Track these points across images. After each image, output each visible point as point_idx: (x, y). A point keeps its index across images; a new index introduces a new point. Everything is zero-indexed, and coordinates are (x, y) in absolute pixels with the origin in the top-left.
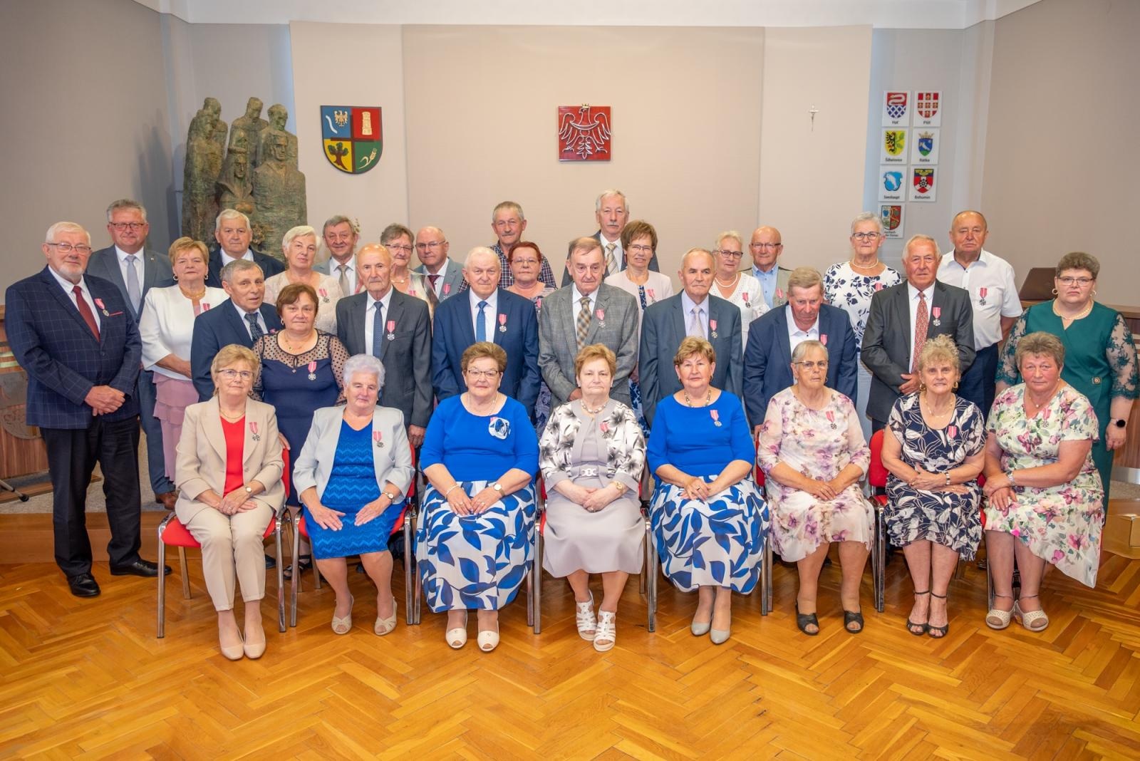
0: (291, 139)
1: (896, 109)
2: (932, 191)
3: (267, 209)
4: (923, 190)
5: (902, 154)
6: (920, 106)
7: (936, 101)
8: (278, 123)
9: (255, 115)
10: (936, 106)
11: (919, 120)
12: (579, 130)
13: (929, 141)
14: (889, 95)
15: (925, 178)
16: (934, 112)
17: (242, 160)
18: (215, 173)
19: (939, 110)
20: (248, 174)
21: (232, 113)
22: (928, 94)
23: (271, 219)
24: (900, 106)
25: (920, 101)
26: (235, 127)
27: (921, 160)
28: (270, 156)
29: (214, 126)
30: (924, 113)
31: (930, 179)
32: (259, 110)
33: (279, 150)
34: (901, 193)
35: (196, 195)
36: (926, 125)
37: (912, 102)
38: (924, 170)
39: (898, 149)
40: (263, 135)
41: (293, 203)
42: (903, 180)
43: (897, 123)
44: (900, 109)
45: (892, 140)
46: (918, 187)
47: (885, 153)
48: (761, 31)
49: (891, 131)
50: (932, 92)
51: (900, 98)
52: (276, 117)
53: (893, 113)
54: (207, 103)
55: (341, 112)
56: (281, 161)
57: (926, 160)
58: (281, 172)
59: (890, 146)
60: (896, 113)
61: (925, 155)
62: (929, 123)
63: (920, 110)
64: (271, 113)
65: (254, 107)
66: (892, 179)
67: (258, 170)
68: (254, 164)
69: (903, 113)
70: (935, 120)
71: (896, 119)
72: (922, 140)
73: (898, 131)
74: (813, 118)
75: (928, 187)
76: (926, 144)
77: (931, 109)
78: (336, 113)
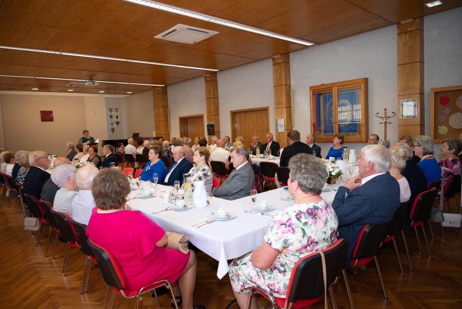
2: (119, 125)
4: (118, 125)
5: (113, 119)
6: (115, 110)
10: (118, 110)
11: (115, 113)
14: (109, 109)
19: (119, 111)
22: (116, 109)
31: (119, 123)
34: (114, 126)
37: (114, 110)
38: (117, 122)
42: (114, 124)
43: (111, 113)
44: (111, 111)
45: (111, 116)
47: (110, 119)
48: (83, 97)
50: (117, 108)
51: (111, 109)
57: (117, 120)
66: (112, 123)
70: (118, 113)
74: (95, 112)
76: (117, 117)
77: (117, 111)
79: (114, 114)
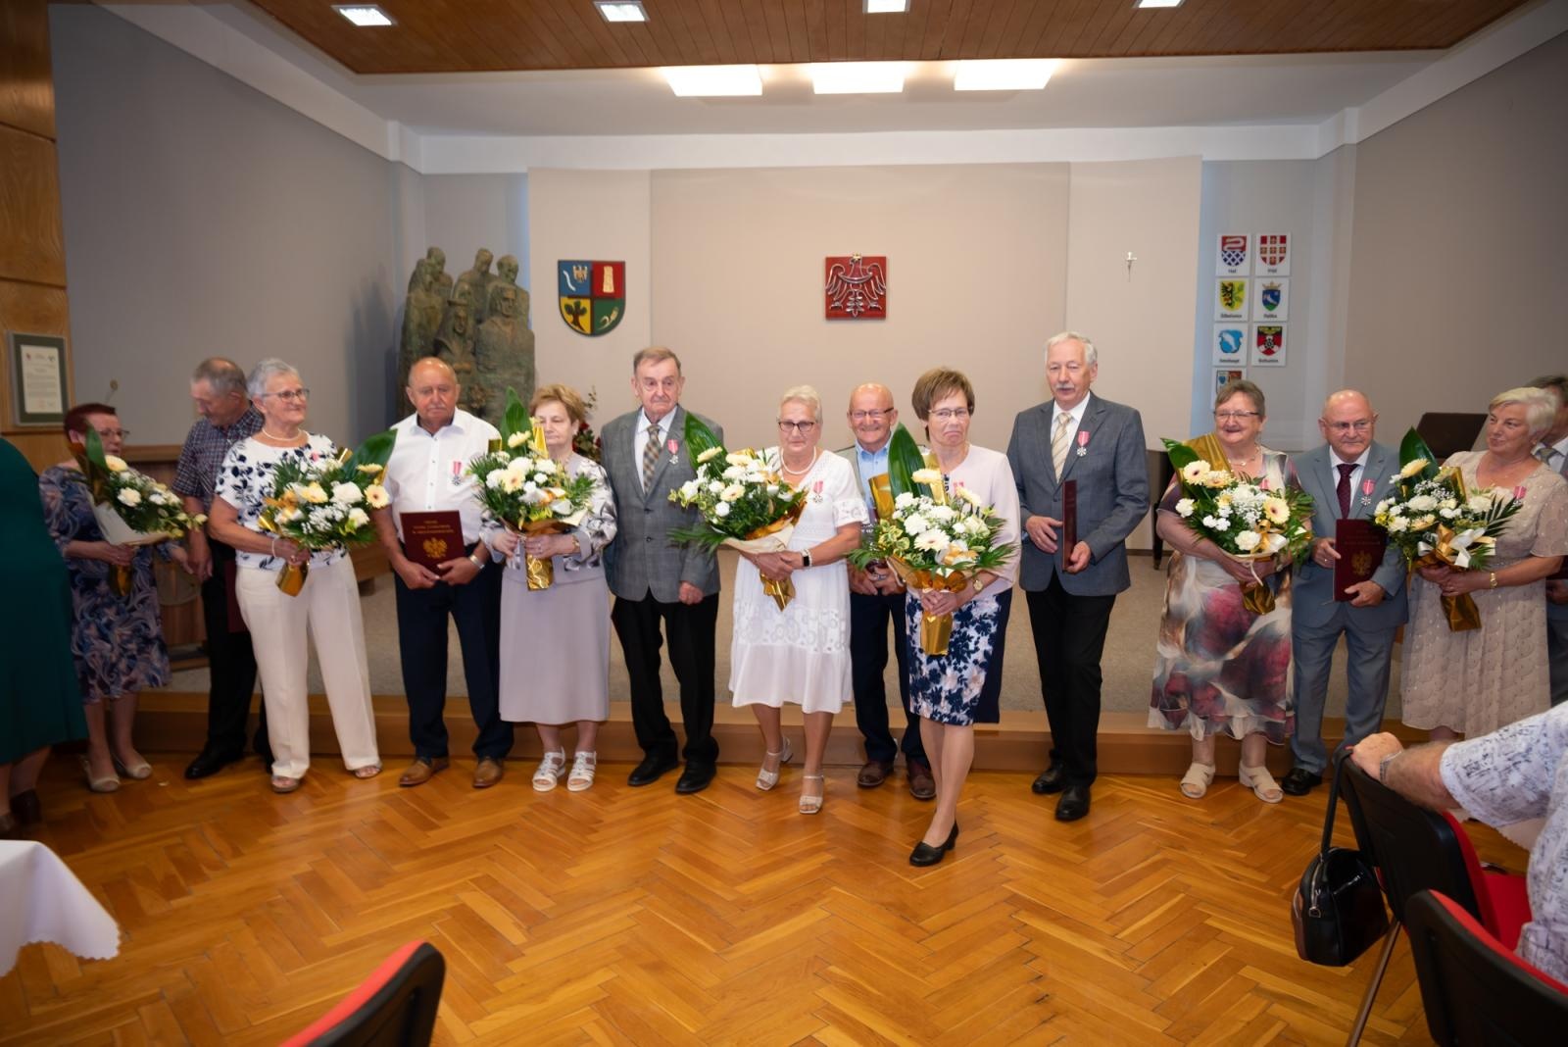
0: (522, 296)
1: (1233, 255)
2: (1280, 353)
3: (490, 370)
4: (1269, 352)
5: (1241, 309)
6: (1263, 251)
7: (1283, 245)
8: (507, 276)
9: (484, 268)
10: (1283, 250)
11: (1262, 268)
12: (848, 284)
13: (1276, 294)
14: (1224, 239)
15: (1271, 338)
16: (1281, 259)
17: (462, 313)
18: (434, 329)
19: (1288, 256)
20: (470, 332)
21: (459, 266)
22: (1274, 238)
23: (493, 382)
24: (1238, 251)
25: (1264, 246)
26: (460, 280)
27: (1266, 316)
28: (496, 311)
29: (437, 279)
30: (1268, 260)
31: (1278, 336)
32: (488, 263)
33: (505, 304)
34: (1241, 355)
35: (411, 352)
36: (1271, 274)
37: (1253, 247)
38: (1270, 328)
39: (1236, 303)
40: (490, 288)
41: (519, 365)
42: (1244, 341)
43: (1234, 271)
44: (1238, 255)
45: (1229, 293)
46: (1263, 348)
48: (1065, 167)
49: (1227, 281)
50: (1278, 234)
51: (1238, 242)
52: (506, 269)
53: (1229, 260)
54: (430, 253)
55: (580, 268)
56: (507, 316)
57: (1272, 316)
58: (508, 330)
59: (1226, 300)
60: (1233, 260)
61: (1270, 309)
62: (1275, 271)
63: (1264, 255)
64: (500, 265)
65: (483, 258)
66: (1230, 339)
67: (481, 327)
68: (479, 321)
69: (1241, 260)
70: (1283, 268)
71: (1233, 268)
72: (1266, 292)
73: (1236, 282)
74: (1129, 267)
75: (1275, 348)
76: (1272, 297)
77: (1278, 255)
78: (574, 267)
79: (1253, 273)
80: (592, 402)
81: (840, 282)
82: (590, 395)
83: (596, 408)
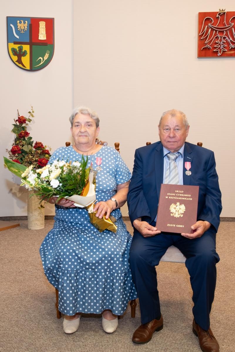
12: (216, 31)
55: (23, 22)
78: (18, 22)
80: (31, 118)
81: (210, 29)
82: (30, 112)
83: (34, 122)
